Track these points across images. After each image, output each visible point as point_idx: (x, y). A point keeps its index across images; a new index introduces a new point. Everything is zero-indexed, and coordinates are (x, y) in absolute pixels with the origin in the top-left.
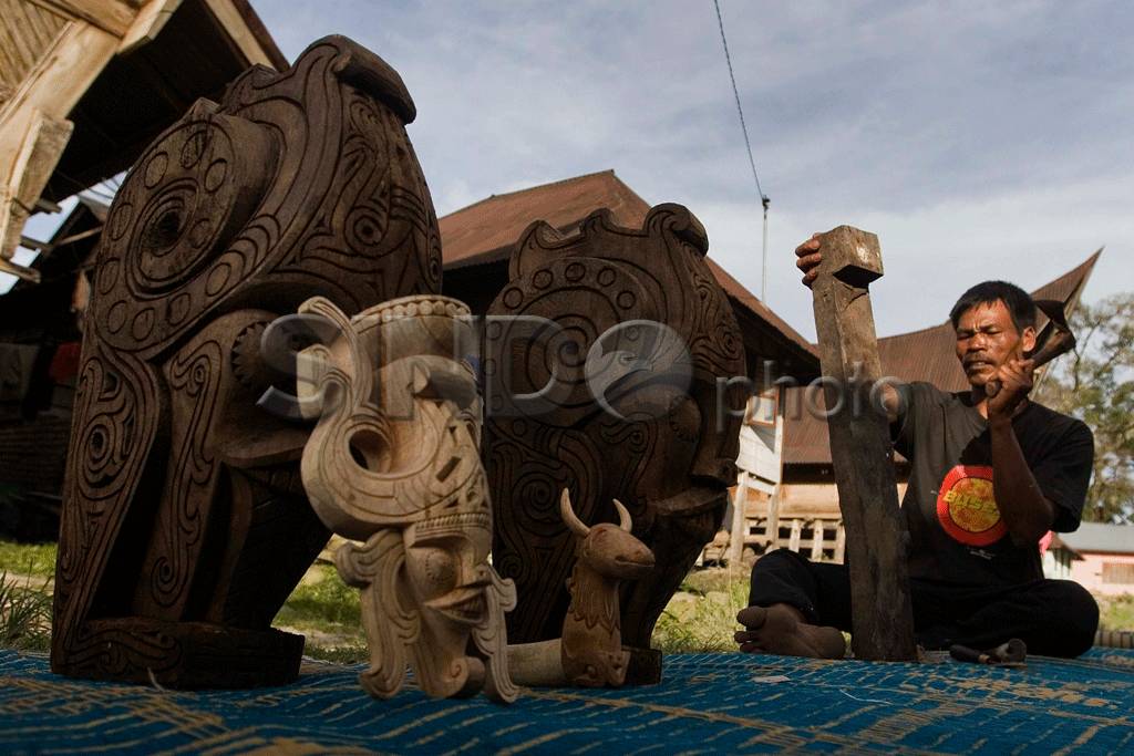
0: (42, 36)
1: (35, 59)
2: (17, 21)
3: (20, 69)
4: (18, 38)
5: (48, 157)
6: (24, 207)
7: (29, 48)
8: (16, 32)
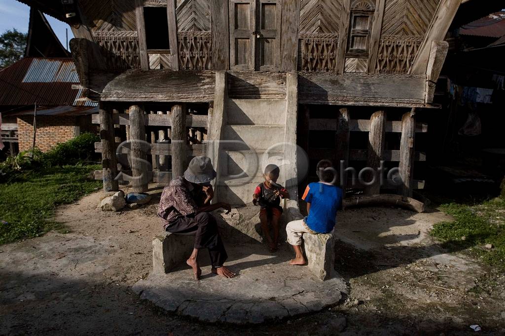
0: (431, 11)
1: (429, 21)
2: (421, 9)
3: (425, 28)
4: (423, 16)
5: (441, 61)
6: (434, 83)
7: (427, 18)
8: (421, 14)
